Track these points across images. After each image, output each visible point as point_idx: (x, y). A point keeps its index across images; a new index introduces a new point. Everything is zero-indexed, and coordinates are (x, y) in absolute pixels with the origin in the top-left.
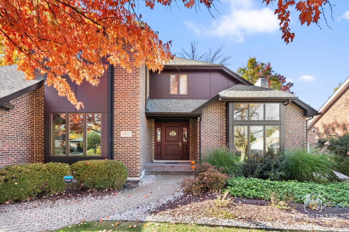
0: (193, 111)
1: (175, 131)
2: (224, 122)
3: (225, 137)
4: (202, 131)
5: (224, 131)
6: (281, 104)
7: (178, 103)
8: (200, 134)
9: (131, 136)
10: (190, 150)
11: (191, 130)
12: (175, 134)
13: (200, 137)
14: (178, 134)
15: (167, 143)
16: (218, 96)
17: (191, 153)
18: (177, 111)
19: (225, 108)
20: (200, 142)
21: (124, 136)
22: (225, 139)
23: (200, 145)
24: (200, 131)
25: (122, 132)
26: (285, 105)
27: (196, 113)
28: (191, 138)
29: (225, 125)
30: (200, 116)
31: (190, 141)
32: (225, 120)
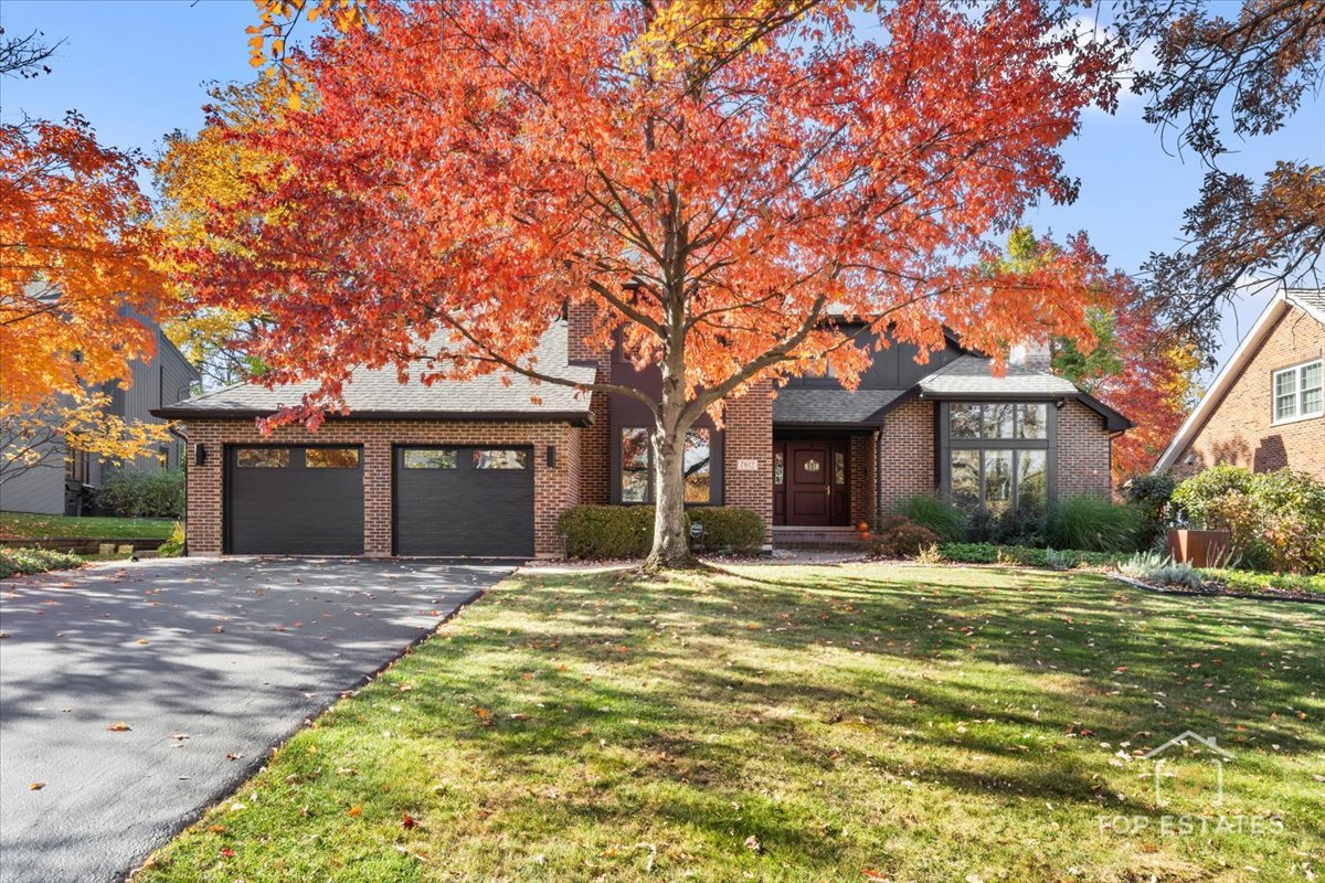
0: (866, 420)
1: (816, 460)
2: (931, 442)
3: (931, 472)
4: (883, 460)
5: (931, 460)
6: (1051, 405)
7: (829, 400)
8: (879, 466)
9: (756, 468)
10: (853, 504)
11: (853, 459)
12: (817, 467)
13: (879, 472)
14: (823, 467)
15: (800, 488)
16: (918, 389)
17: (853, 510)
18: (832, 419)
19: (931, 413)
20: (879, 484)
21: (744, 468)
22: (931, 478)
23: (879, 490)
24: (878, 460)
25: (739, 461)
26: (1059, 408)
27: (873, 423)
28: (853, 477)
29: (932, 448)
30: (879, 428)
31: (853, 482)
32: (932, 436)
